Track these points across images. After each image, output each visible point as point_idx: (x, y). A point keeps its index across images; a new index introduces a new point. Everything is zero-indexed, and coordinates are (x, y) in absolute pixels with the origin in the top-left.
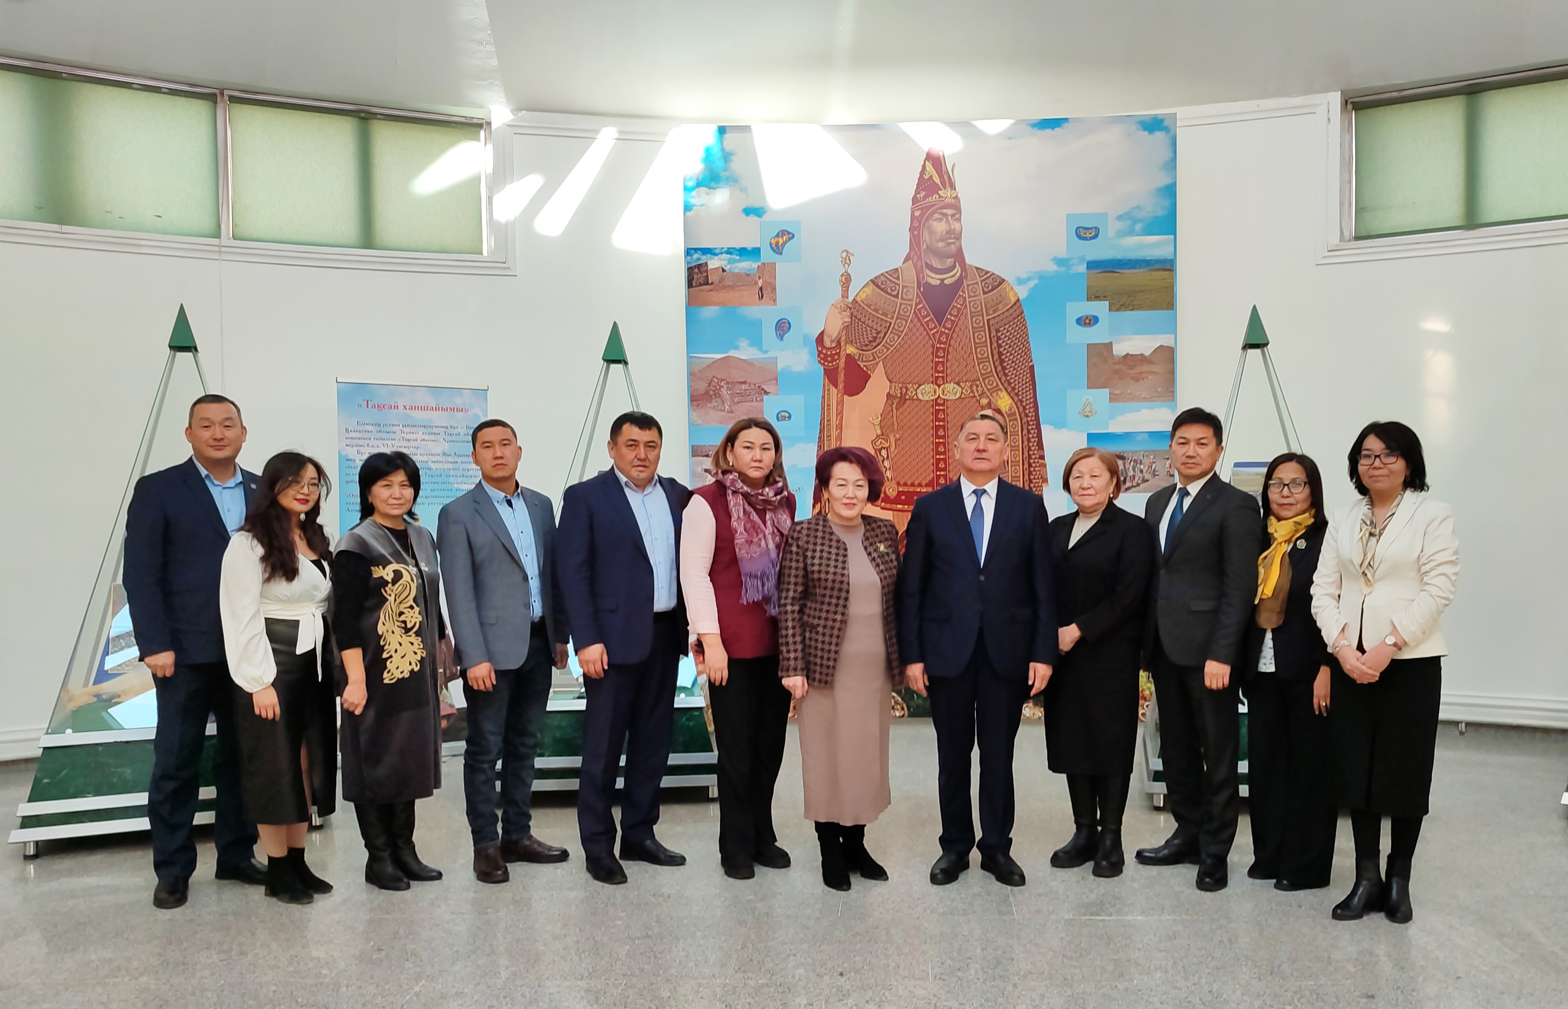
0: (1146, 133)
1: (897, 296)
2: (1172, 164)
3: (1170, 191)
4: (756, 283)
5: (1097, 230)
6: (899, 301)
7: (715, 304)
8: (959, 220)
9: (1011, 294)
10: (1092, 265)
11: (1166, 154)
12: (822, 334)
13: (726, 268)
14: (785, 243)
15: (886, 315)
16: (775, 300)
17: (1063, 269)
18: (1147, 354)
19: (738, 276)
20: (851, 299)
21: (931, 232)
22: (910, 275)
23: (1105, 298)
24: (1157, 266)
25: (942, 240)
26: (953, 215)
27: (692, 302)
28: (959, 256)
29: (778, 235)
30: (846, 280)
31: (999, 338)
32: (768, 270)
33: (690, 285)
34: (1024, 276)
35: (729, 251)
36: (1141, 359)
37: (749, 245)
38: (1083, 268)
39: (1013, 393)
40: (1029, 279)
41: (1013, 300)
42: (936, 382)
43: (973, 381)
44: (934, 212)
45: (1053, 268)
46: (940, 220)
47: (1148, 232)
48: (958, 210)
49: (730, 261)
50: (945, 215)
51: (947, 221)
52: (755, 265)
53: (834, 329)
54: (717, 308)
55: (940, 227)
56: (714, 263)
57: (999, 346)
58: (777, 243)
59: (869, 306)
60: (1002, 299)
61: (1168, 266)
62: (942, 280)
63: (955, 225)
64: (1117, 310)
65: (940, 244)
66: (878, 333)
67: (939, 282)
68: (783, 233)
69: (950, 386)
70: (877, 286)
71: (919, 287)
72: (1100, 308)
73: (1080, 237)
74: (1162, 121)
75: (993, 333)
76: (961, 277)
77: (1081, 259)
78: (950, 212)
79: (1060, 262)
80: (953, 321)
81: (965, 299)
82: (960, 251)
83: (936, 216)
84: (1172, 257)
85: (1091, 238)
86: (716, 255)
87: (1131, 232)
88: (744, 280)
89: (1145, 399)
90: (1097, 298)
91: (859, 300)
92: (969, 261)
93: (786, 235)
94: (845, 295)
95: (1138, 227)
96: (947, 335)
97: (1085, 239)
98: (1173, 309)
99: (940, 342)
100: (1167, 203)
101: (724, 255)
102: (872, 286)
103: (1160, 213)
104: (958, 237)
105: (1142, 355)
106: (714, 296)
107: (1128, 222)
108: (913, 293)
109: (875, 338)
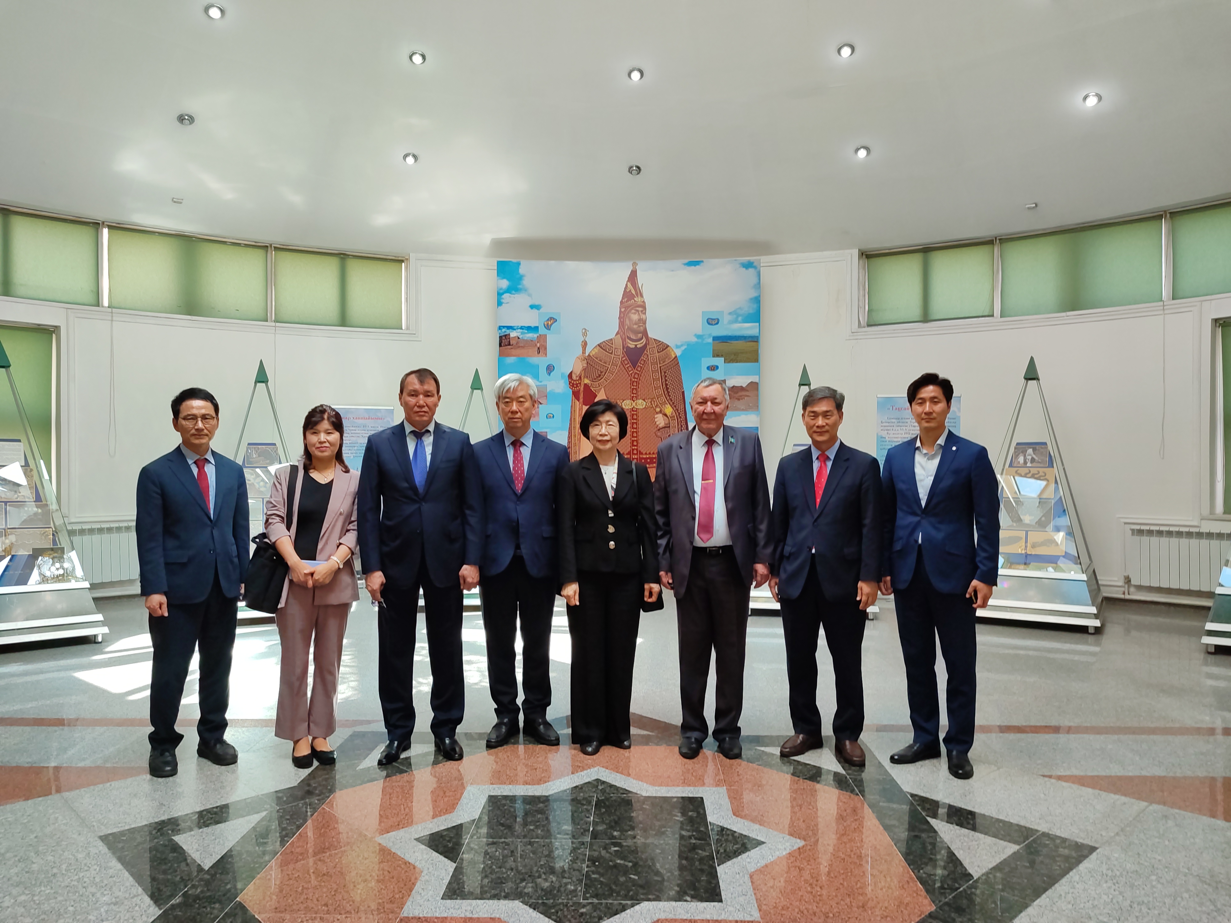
0: (744, 269)
1: (612, 353)
2: (758, 285)
3: (757, 300)
4: (536, 345)
5: (718, 320)
6: (613, 356)
7: (514, 356)
8: (645, 313)
9: (672, 353)
10: (715, 339)
11: (755, 280)
12: (571, 373)
13: (520, 337)
14: (551, 324)
15: (606, 363)
16: (546, 355)
17: (700, 340)
18: (744, 386)
19: (527, 341)
20: (587, 354)
21: (630, 320)
22: (619, 342)
23: (722, 356)
24: (750, 339)
25: (636, 324)
26: (642, 311)
27: (501, 354)
28: (645, 333)
29: (548, 320)
30: (585, 344)
31: (666, 376)
32: (542, 339)
33: (500, 345)
34: (679, 344)
35: (522, 328)
36: (741, 389)
37: (533, 325)
38: (710, 340)
39: (673, 405)
40: (682, 345)
41: (673, 356)
42: (632, 399)
43: (652, 399)
44: (632, 309)
45: (695, 339)
46: (635, 313)
47: (745, 321)
48: (645, 308)
49: (522, 333)
50: (638, 311)
51: (639, 314)
52: (535, 336)
53: (578, 370)
54: (515, 358)
55: (635, 317)
56: (513, 334)
57: (666, 380)
58: (548, 324)
59: (597, 358)
60: (668, 355)
61: (755, 340)
62: (636, 345)
63: (643, 316)
64: (729, 362)
65: (635, 326)
66: (601, 372)
67: (634, 346)
68: (551, 318)
69: (640, 401)
70: (601, 347)
71: (623, 348)
72: (719, 361)
73: (709, 324)
74: (753, 263)
75: (663, 373)
76: (646, 344)
77: (710, 335)
78: (640, 309)
79: (698, 336)
80: (641, 367)
81: (648, 356)
82: (645, 330)
83: (633, 311)
84: (758, 335)
85: (715, 324)
86: (515, 330)
87: (736, 321)
88: (529, 344)
89: (743, 410)
90: (718, 356)
91: (591, 355)
92: (650, 335)
93: (553, 320)
94: (584, 352)
95: (740, 319)
96: (638, 374)
97: (712, 324)
98: (757, 361)
99: (634, 378)
100: (755, 306)
101: (519, 330)
102: (598, 347)
103: (751, 311)
104: (645, 323)
105: (742, 387)
106: (514, 352)
107: (735, 316)
108: (620, 352)
109: (600, 376)
